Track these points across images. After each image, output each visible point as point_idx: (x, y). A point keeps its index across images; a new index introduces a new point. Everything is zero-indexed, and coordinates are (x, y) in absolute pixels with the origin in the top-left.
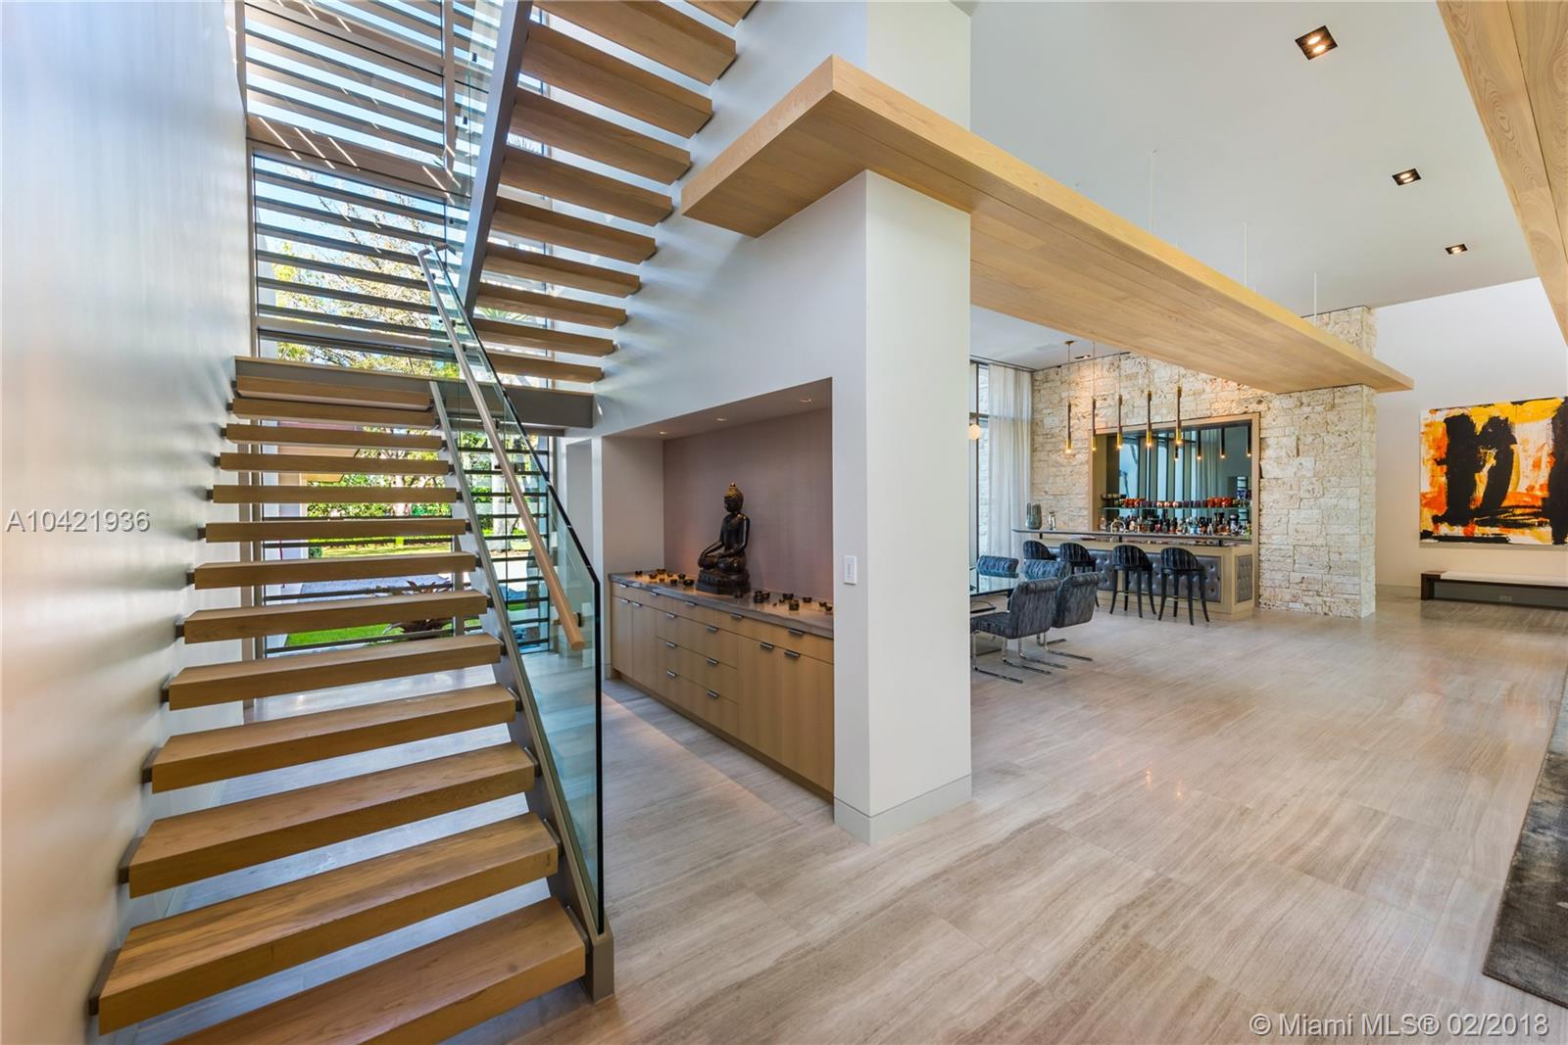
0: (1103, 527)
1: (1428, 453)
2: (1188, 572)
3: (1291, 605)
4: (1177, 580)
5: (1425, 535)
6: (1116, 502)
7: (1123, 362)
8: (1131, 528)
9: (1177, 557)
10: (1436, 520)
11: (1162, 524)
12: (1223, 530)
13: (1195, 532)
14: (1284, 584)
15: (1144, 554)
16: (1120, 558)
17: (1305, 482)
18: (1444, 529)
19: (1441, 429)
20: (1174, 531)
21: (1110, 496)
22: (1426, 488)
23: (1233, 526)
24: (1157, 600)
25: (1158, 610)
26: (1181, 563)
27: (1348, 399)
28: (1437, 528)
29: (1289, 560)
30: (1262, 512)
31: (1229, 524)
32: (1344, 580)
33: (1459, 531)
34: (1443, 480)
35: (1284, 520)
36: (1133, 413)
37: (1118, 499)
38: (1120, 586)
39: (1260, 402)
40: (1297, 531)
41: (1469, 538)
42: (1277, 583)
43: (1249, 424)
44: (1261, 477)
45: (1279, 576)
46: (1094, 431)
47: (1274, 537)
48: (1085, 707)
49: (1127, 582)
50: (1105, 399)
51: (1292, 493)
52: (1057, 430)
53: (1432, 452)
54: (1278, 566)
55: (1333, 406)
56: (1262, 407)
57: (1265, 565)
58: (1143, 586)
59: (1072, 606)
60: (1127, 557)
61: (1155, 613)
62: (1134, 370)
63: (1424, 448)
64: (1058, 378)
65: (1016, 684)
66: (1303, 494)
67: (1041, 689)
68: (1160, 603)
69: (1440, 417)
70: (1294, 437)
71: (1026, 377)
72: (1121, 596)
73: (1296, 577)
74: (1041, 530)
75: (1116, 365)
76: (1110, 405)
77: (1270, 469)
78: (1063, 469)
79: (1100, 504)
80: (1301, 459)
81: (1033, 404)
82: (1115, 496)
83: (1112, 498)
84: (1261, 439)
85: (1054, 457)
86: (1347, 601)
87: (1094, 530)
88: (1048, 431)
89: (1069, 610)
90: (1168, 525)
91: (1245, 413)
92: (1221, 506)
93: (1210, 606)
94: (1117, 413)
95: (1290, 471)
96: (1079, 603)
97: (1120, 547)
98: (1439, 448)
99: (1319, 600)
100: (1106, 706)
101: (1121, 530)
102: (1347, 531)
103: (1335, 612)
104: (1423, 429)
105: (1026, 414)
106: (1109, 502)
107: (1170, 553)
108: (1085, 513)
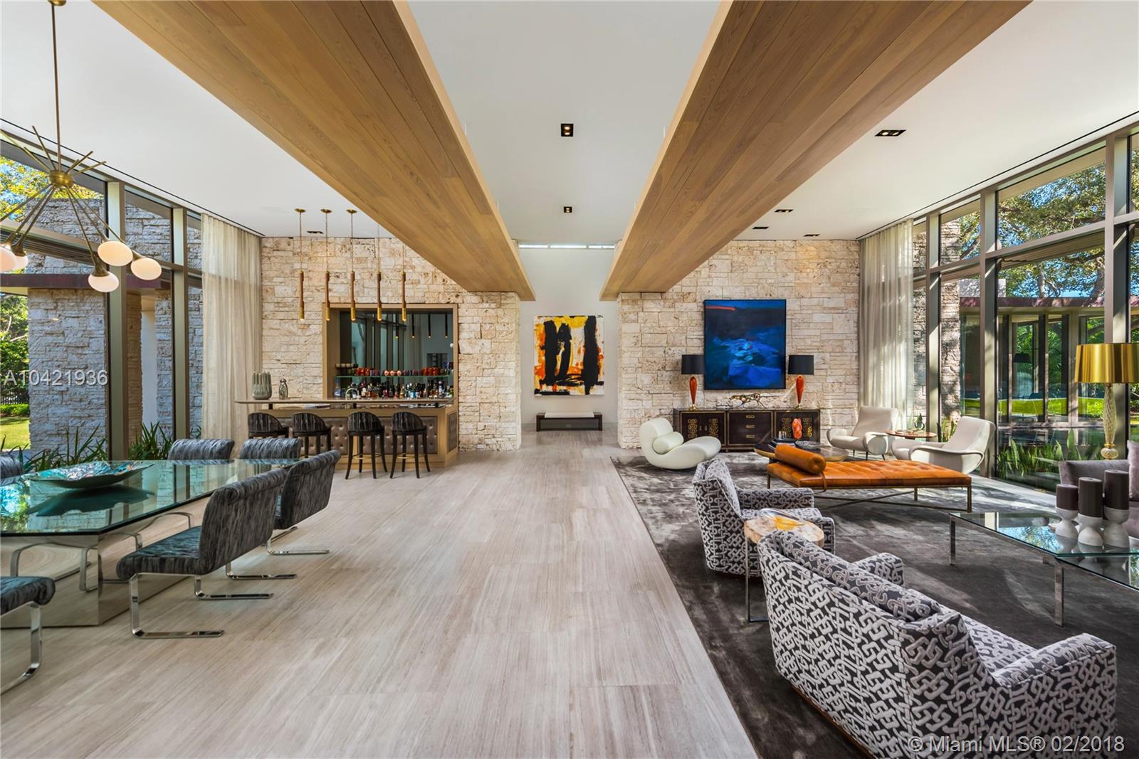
0: (337, 394)
1: (537, 343)
2: (414, 432)
3: (479, 446)
4: (404, 439)
5: (537, 391)
6: (349, 371)
7: (355, 246)
8: (363, 394)
9: (406, 420)
10: (541, 382)
11: (388, 390)
12: (433, 393)
13: (415, 396)
14: (475, 432)
15: (377, 418)
16: (355, 424)
17: (486, 357)
18: (545, 388)
19: (542, 328)
20: (398, 397)
21: (343, 365)
22: (537, 363)
23: (440, 390)
24: (389, 458)
25: (389, 467)
26: (409, 425)
27: (509, 301)
28: (541, 387)
29: (477, 414)
30: (461, 379)
31: (438, 388)
32: (508, 425)
33: (550, 389)
34: (543, 358)
35: (474, 384)
36: (363, 292)
37: (351, 368)
38: (355, 451)
39: (457, 296)
40: (481, 392)
41: (555, 393)
42: (470, 431)
43: (451, 311)
44: (459, 353)
45: (470, 426)
46: (329, 303)
47: (468, 397)
48: (320, 648)
49: (361, 444)
50: (338, 277)
51: (478, 365)
52: (290, 300)
53: (539, 342)
54: (470, 418)
55: (501, 304)
56: (459, 300)
57: (462, 419)
58: (376, 447)
59: (303, 498)
60: (362, 424)
61: (386, 471)
62: (365, 254)
63: (536, 339)
64: (289, 248)
65: (212, 640)
66: (485, 366)
67: (253, 638)
68: (391, 461)
69: (542, 321)
70: (479, 325)
71: (252, 243)
72: (356, 459)
73: (481, 426)
74: (271, 400)
75: (348, 246)
76: (342, 283)
77: (465, 347)
78: (297, 338)
79: (334, 372)
80: (483, 341)
81: (261, 270)
82: (348, 365)
83: (346, 368)
84: (459, 324)
85: (287, 325)
86: (509, 439)
87: (329, 397)
88: (280, 300)
89: (299, 505)
90: (394, 391)
91: (448, 303)
92: (432, 374)
93: (430, 458)
94: (350, 291)
95: (477, 348)
96: (311, 492)
97: (355, 414)
98: (541, 340)
99: (494, 440)
100: (347, 634)
101: (354, 396)
102: (510, 391)
103: (504, 448)
104: (535, 328)
105: (253, 279)
106: (342, 371)
107: (400, 416)
108: (320, 381)
